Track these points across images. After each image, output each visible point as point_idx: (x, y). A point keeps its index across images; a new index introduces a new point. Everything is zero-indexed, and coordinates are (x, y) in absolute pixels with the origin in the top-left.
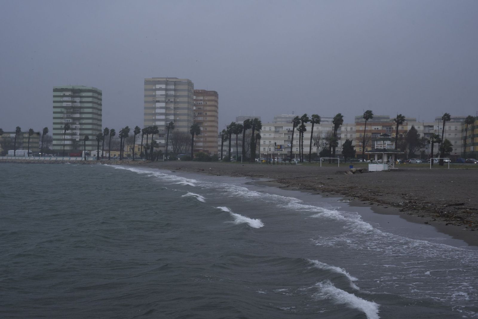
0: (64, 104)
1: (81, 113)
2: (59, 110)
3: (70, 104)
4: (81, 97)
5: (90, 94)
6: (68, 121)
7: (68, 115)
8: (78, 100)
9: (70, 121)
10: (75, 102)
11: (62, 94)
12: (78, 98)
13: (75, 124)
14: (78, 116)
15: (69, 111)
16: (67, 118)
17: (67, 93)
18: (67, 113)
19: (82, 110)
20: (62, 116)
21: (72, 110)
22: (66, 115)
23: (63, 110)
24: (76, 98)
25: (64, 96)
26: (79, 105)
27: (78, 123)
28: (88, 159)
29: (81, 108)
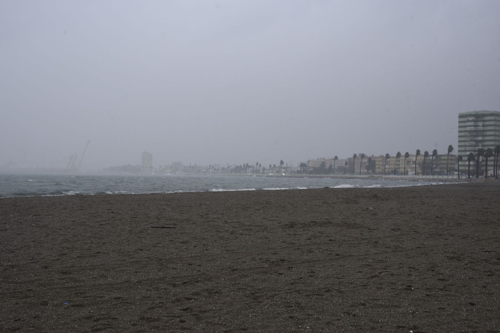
0: (468, 129)
1: (483, 136)
2: (463, 134)
3: (473, 128)
4: (484, 121)
5: (493, 118)
6: (471, 143)
7: (471, 138)
8: (480, 124)
9: (472, 143)
10: (478, 126)
11: (466, 119)
12: (480, 122)
13: (478, 146)
14: (480, 138)
15: (472, 134)
16: (470, 141)
17: (471, 119)
18: (470, 136)
19: (485, 133)
20: (466, 140)
21: (475, 134)
22: (469, 138)
23: (467, 134)
24: (479, 123)
25: (468, 121)
26: (481, 128)
27: (480, 145)
29: (483, 131)
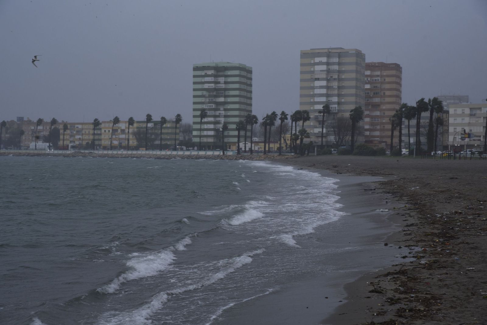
0: (206, 86)
1: (226, 96)
2: (199, 93)
3: (212, 86)
4: (226, 76)
5: (237, 72)
6: (210, 106)
7: (210, 99)
8: (222, 80)
9: (212, 106)
10: (219, 83)
11: (203, 73)
12: (222, 78)
13: (219, 110)
14: (222, 99)
15: (211, 94)
16: (209, 103)
17: (210, 72)
18: (210, 96)
19: (227, 93)
20: (203, 101)
21: (215, 93)
22: (207, 99)
23: (205, 93)
24: (220, 78)
25: (206, 76)
26: (223, 86)
27: (222, 109)
28: (227, 153)
29: (226, 90)
